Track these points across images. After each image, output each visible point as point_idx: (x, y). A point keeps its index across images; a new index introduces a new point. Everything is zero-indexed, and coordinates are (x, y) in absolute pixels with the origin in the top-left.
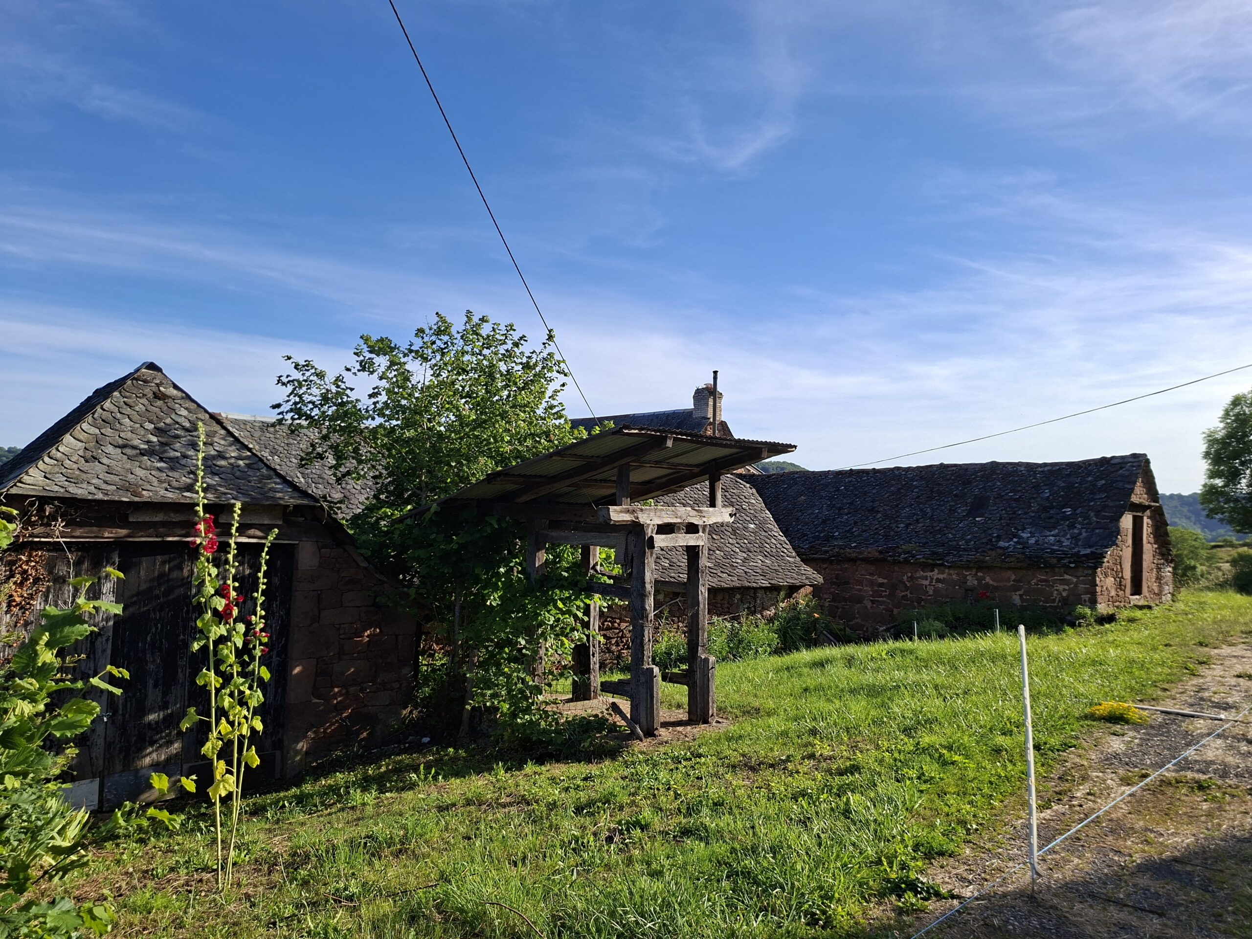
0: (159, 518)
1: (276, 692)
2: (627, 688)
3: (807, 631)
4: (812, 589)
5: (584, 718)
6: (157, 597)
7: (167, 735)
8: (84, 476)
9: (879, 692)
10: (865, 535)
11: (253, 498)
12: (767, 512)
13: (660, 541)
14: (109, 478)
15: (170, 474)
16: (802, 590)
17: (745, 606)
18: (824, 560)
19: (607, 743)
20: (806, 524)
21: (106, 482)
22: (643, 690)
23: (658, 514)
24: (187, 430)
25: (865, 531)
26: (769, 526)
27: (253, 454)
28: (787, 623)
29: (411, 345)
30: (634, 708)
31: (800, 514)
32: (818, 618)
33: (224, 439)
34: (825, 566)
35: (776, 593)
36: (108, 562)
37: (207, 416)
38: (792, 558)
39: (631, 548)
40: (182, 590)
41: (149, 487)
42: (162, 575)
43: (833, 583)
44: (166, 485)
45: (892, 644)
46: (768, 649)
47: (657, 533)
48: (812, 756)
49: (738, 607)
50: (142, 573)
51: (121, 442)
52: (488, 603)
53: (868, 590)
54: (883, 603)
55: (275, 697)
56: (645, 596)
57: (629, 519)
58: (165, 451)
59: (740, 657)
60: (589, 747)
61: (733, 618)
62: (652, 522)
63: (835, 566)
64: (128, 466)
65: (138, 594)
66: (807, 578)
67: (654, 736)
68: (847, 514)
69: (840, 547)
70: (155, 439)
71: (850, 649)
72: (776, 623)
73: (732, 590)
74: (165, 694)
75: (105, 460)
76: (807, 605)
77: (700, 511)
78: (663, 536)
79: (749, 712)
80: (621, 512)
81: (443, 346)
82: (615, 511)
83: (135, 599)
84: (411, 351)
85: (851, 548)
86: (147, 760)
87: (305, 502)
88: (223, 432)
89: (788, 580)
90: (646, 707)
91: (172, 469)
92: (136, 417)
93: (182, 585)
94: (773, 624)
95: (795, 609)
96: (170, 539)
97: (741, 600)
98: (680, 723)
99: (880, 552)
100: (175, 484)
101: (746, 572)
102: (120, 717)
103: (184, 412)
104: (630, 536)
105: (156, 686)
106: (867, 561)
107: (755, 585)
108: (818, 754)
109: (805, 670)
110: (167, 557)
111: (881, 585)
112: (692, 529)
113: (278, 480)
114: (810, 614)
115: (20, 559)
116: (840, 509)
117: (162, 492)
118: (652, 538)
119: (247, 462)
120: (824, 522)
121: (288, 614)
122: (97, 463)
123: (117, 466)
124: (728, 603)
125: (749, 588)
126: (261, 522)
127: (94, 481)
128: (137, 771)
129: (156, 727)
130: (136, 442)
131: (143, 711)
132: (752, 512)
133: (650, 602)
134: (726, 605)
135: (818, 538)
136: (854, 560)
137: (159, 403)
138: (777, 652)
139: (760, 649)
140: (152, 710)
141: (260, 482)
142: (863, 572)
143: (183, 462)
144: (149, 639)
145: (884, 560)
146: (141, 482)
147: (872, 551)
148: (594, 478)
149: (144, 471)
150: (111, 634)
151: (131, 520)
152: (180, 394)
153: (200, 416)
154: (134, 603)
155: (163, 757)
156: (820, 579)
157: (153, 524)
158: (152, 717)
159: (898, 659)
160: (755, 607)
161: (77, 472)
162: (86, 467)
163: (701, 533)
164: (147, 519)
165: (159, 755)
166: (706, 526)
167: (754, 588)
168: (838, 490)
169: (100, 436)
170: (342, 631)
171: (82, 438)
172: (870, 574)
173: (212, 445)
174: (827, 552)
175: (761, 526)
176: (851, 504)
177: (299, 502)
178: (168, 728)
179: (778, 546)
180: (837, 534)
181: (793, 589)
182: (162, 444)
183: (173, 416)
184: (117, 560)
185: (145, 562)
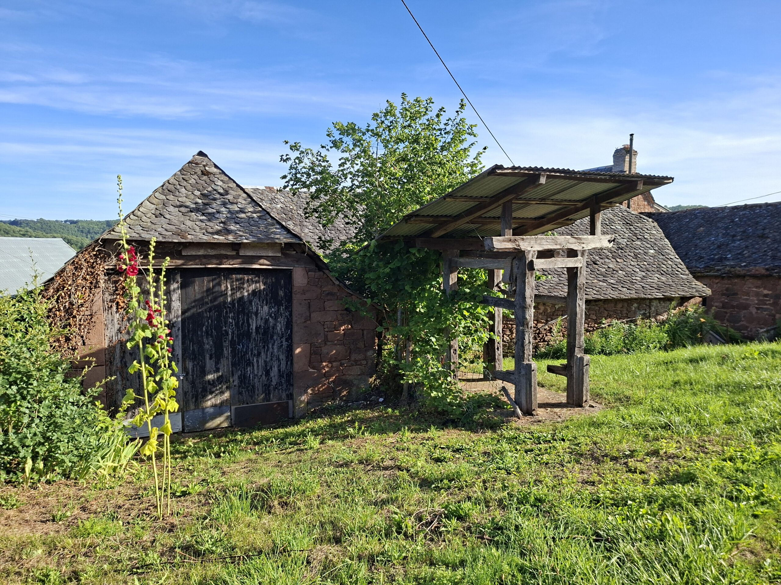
0: (201, 252)
1: (287, 364)
2: (512, 377)
3: (694, 332)
4: (701, 299)
5: (481, 396)
6: (207, 303)
7: (220, 388)
8: (153, 226)
9: (742, 390)
10: (755, 256)
11: (259, 238)
12: (666, 240)
13: (539, 264)
14: (169, 227)
15: (208, 224)
16: (692, 300)
17: (642, 312)
18: (716, 277)
19: (493, 418)
20: (703, 249)
21: (166, 230)
22: (523, 380)
23: (539, 242)
24: (221, 194)
25: (755, 253)
26: (667, 251)
27: (263, 209)
28: (677, 325)
29: (368, 126)
30: (518, 392)
31: (698, 241)
32: (703, 322)
33: (245, 200)
34: (717, 281)
35: (668, 303)
36: (174, 281)
37: (235, 185)
38: (686, 275)
39: (515, 270)
40: (221, 299)
41: (193, 233)
42: (208, 290)
43: (723, 294)
44: (204, 231)
45: (766, 346)
46: (658, 345)
47: (537, 258)
48: (655, 453)
49: (635, 313)
50: (196, 288)
51: (178, 203)
52: (418, 310)
53: (754, 300)
54: (766, 310)
55: (286, 367)
56: (526, 308)
57: (511, 247)
58: (206, 209)
59: (633, 350)
60: (479, 419)
61: (631, 321)
62: (533, 249)
63: (726, 281)
64: (182, 219)
65: (195, 301)
66: (696, 291)
67: (532, 415)
68: (739, 240)
69: (732, 267)
70: (200, 201)
71: (726, 349)
72: (667, 325)
73: (630, 301)
74: (217, 363)
75: (168, 216)
76: (695, 312)
77: (580, 239)
78: (542, 260)
79: (620, 399)
80: (504, 241)
81: (389, 124)
82: (498, 240)
83: (193, 304)
84: (368, 131)
85: (741, 267)
86: (209, 403)
87: (293, 241)
88: (245, 195)
89: (680, 293)
90: (526, 393)
91: (209, 220)
92: (189, 187)
93: (221, 296)
94: (665, 325)
95: (685, 315)
96: (210, 266)
97: (639, 308)
98: (559, 405)
99: (767, 270)
100: (210, 230)
101: (643, 287)
102: (191, 377)
103: (220, 183)
104: (514, 261)
105: (211, 359)
106: (754, 276)
107: (650, 297)
108: (661, 452)
109: (682, 365)
110: (211, 278)
111: (766, 296)
112: (572, 253)
113: (278, 226)
114: (697, 319)
115: (120, 280)
116: (734, 236)
117: (201, 236)
118: (532, 262)
119: (258, 214)
120: (719, 247)
121: (291, 315)
122: (162, 218)
123: (175, 220)
124: (627, 310)
125: (645, 299)
126: (267, 255)
127: (160, 229)
128: (203, 409)
129: (212, 383)
130: (188, 204)
131: (204, 373)
132: (653, 240)
133: (530, 313)
134: (625, 312)
135: (713, 260)
136: (742, 277)
137: (205, 178)
138: (665, 348)
139: (651, 345)
140: (210, 373)
141: (266, 228)
142: (750, 285)
143: (217, 216)
144: (204, 329)
145: (770, 276)
146: (189, 229)
147: (760, 269)
148: (483, 216)
149: (192, 223)
150: (180, 326)
151: (183, 254)
152: (218, 171)
153: (230, 185)
154: (193, 307)
155: (219, 402)
156: (708, 292)
157: (199, 257)
158: (210, 377)
159: (769, 359)
160: (649, 313)
161: (149, 224)
162: (155, 220)
163: (579, 257)
164: (194, 253)
165: (216, 400)
166: (584, 251)
167: (648, 299)
168: (733, 221)
169: (166, 200)
170: (325, 326)
171: (154, 202)
172: (757, 287)
173: (236, 204)
174: (718, 270)
175: (660, 251)
176: (744, 232)
177: (290, 240)
178: (220, 384)
179: (674, 266)
180: (729, 256)
181: (683, 300)
182: (205, 204)
183: (213, 186)
184: (179, 280)
185: (198, 281)
